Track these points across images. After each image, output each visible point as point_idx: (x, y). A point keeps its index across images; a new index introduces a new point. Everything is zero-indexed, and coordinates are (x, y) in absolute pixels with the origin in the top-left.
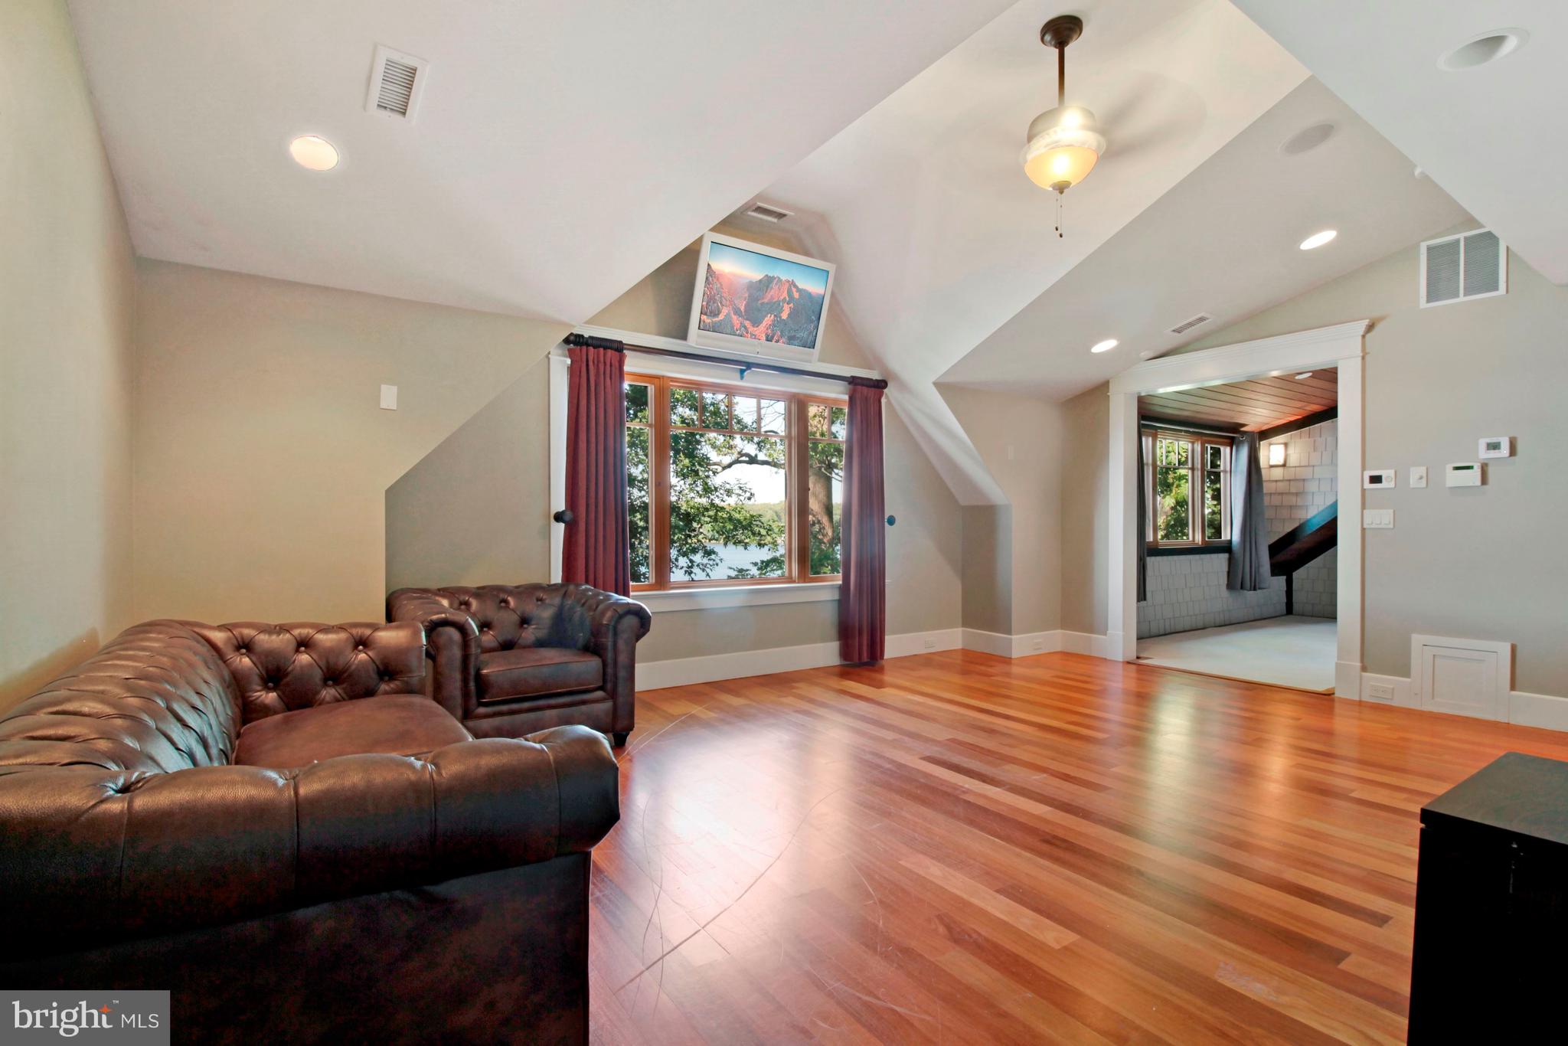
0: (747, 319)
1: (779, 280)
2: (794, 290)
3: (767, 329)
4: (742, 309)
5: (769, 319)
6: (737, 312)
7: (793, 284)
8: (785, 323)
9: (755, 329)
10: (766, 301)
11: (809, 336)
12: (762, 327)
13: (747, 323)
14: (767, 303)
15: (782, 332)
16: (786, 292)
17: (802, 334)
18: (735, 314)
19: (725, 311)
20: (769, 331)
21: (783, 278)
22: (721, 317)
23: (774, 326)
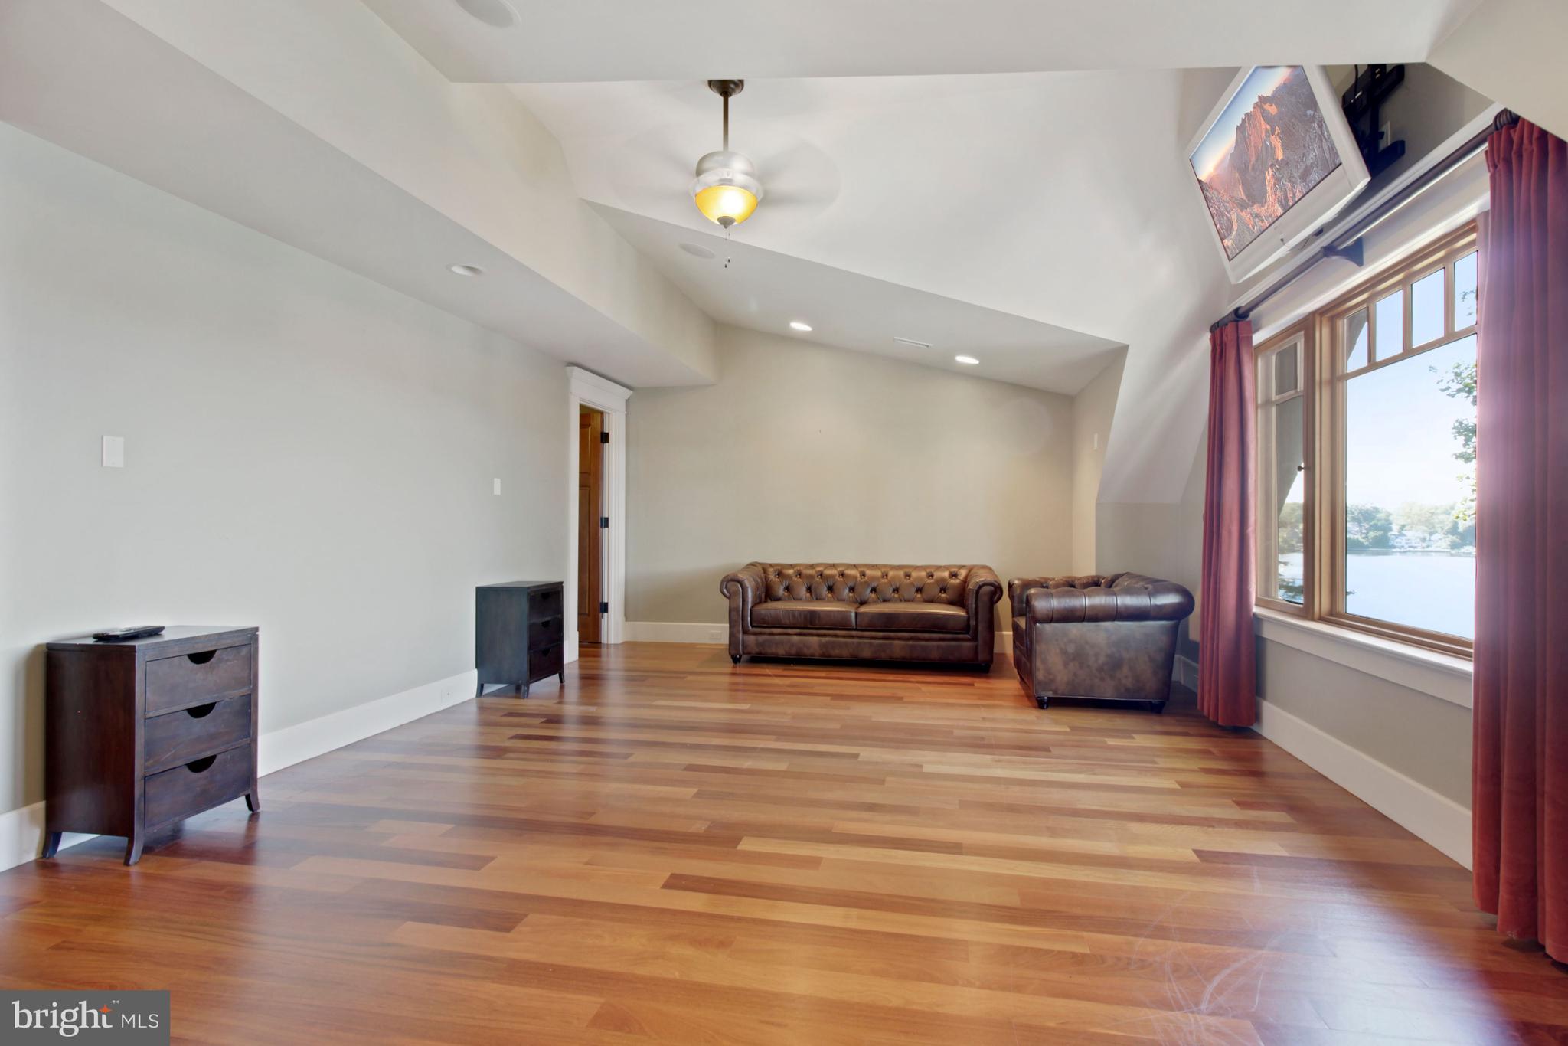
0: (1254, 203)
1: (1247, 115)
2: (1266, 106)
3: (1276, 194)
4: (1243, 197)
5: (1269, 174)
6: (1242, 206)
7: (1263, 100)
8: (1285, 163)
9: (1266, 208)
10: (1253, 159)
11: (1321, 146)
12: (1270, 198)
13: (1256, 209)
14: (1257, 160)
15: (1290, 179)
16: (1262, 121)
17: (1312, 155)
18: (1242, 211)
19: (1234, 217)
20: (1279, 194)
21: (1250, 109)
22: (1235, 228)
23: (1278, 180)
